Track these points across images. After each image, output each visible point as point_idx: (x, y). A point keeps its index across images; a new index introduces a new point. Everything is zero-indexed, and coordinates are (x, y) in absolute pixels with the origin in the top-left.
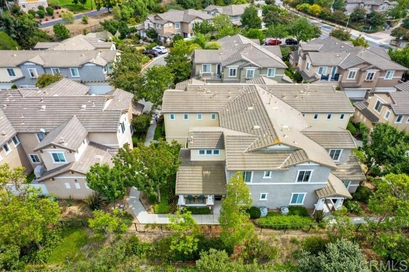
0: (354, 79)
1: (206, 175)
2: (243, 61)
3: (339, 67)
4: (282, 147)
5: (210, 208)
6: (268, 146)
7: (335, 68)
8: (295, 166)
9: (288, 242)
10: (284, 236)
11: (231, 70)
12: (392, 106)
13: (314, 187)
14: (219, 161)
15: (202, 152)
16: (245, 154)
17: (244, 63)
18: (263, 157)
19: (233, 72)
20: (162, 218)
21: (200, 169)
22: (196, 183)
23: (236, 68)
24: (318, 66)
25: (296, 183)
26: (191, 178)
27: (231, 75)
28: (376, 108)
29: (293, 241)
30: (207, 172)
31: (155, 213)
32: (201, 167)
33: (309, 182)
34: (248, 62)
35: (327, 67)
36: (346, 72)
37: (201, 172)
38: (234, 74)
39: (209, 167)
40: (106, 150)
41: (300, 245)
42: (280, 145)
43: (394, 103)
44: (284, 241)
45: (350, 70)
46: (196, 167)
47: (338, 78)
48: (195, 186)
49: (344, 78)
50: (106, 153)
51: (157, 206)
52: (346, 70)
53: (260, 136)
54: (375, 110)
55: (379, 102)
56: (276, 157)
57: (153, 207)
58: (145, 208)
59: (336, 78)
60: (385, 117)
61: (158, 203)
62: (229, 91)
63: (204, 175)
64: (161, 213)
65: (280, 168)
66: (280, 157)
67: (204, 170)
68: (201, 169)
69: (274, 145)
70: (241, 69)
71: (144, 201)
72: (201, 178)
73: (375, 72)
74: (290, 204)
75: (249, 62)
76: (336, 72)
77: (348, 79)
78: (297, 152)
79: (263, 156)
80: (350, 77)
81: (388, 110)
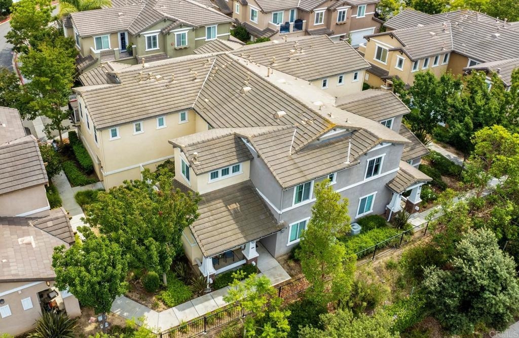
0: (323, 23)
1: (235, 210)
2: (165, 20)
3: (299, 9)
4: (339, 131)
5: (254, 263)
6: (321, 135)
7: (293, 11)
8: (366, 154)
9: (385, 270)
10: (376, 264)
11: (149, 38)
12: (404, 49)
13: (385, 179)
14: (242, 183)
15: (214, 175)
16: (293, 157)
17: (168, 23)
18: (318, 154)
19: (152, 42)
20: (187, 311)
21: (219, 204)
22: (227, 229)
23: (157, 34)
24: (270, 12)
25: (366, 180)
26: (215, 222)
27: (150, 47)
28: (378, 57)
29: (390, 266)
30: (234, 206)
31: (170, 307)
32: (221, 201)
33: (379, 175)
34: (174, 21)
35: (283, 12)
36: (311, 15)
37: (224, 209)
38: (155, 45)
39: (231, 196)
40: (28, 225)
41: (399, 267)
42: (335, 130)
43: (404, 46)
44: (378, 271)
45: (317, 11)
46: (213, 203)
47: (302, 25)
48: (229, 233)
49: (310, 24)
50: (32, 229)
51: (165, 295)
52: (312, 11)
53: (297, 124)
54: (378, 60)
55: (380, 49)
56: (334, 149)
57: (159, 299)
58: (147, 306)
59: (298, 25)
60: (397, 67)
61: (165, 289)
62: (190, 70)
63: (232, 211)
64: (182, 302)
65: (348, 163)
66: (339, 147)
67: (227, 203)
68: (222, 204)
69: (329, 131)
70: (164, 35)
71: (135, 295)
72: (230, 217)
73: (346, 10)
74: (358, 216)
75: (177, 20)
76: (295, 18)
77: (315, 24)
78: (357, 134)
79: (317, 152)
80: (317, 22)
81: (398, 56)
